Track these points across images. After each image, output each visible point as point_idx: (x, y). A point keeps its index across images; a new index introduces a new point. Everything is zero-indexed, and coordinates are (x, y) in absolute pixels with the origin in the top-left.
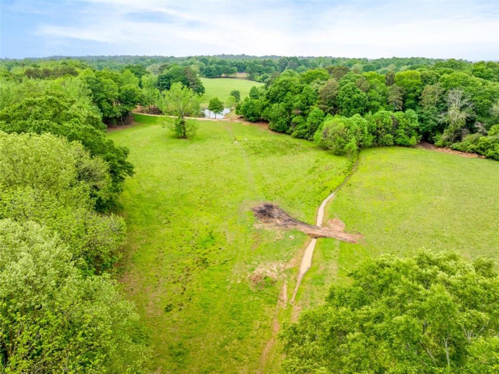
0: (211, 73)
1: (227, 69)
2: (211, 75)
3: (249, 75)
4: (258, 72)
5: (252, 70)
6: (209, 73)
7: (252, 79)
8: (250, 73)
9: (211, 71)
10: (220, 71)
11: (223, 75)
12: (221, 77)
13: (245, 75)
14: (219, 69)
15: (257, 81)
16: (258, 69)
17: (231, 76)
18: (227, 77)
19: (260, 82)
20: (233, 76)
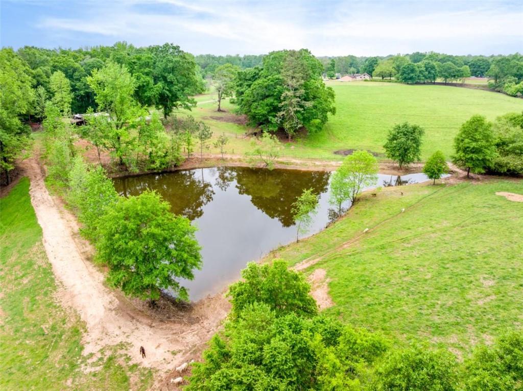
0: (412, 75)
1: (450, 69)
2: (411, 78)
3: (493, 81)
4: (515, 75)
5: (502, 71)
6: (408, 74)
7: (498, 89)
8: (496, 77)
9: (413, 71)
10: (433, 72)
11: (438, 80)
12: (434, 83)
13: (484, 81)
14: (433, 68)
15: (509, 95)
16: (515, 71)
17: (454, 82)
18: (446, 84)
19: (515, 96)
20: (459, 81)
